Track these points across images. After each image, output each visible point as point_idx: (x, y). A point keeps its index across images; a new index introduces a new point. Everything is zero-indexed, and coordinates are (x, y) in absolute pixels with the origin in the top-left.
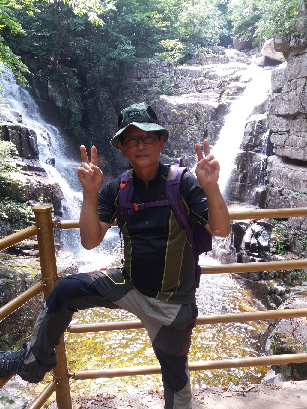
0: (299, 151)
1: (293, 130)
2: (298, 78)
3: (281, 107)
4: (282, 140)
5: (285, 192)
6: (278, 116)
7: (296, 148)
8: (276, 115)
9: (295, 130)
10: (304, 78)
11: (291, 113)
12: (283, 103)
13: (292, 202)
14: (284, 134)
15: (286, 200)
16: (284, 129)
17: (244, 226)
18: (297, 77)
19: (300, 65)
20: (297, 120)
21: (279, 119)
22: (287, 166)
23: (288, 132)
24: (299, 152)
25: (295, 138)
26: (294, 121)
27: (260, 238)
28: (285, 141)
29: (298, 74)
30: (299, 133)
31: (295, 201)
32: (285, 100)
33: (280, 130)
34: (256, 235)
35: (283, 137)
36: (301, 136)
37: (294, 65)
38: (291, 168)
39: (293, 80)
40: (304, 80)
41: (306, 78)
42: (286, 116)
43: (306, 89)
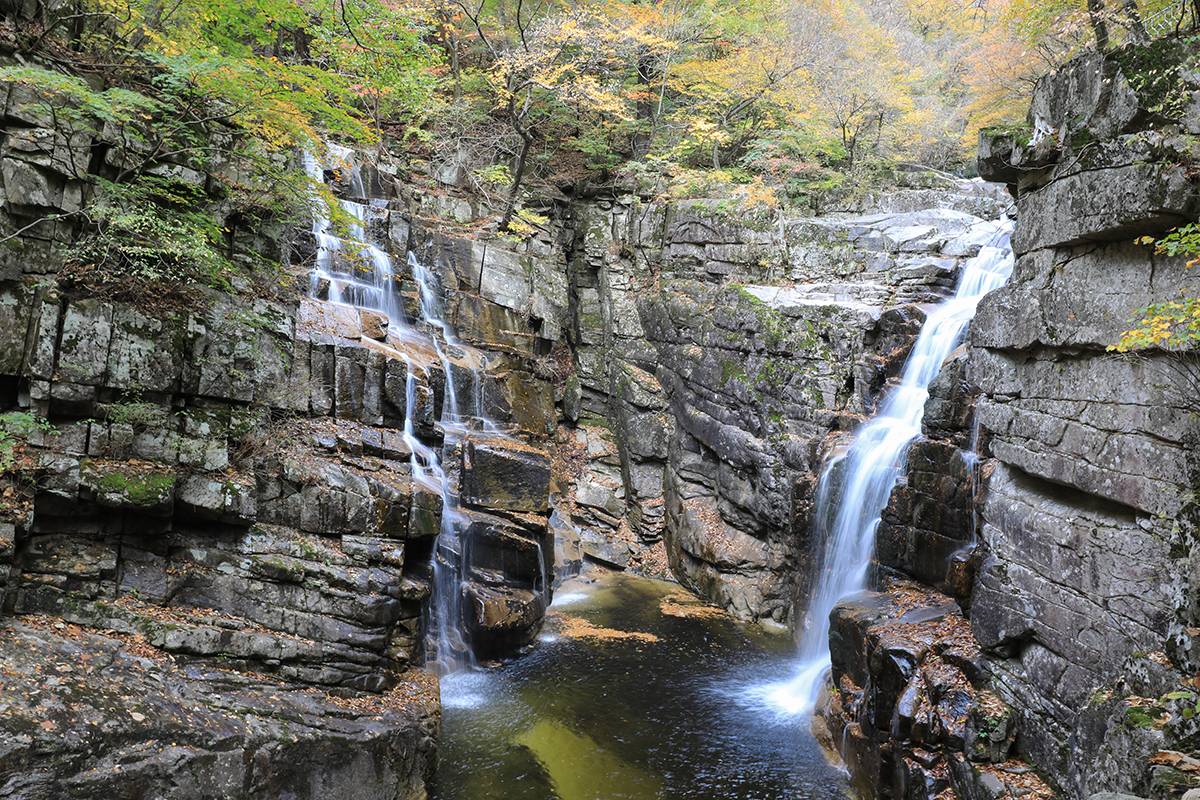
0: (1045, 455)
1: (1029, 394)
2: (1037, 250)
3: (998, 328)
4: (1003, 418)
5: (1014, 572)
6: (991, 350)
7: (1038, 444)
8: (987, 348)
9: (1034, 394)
10: (1050, 251)
11: (1020, 345)
12: (1002, 317)
13: (1031, 606)
14: (1007, 402)
15: (1017, 599)
16: (1008, 388)
17: (903, 663)
18: (1034, 248)
19: (1039, 216)
20: (1038, 366)
21: (994, 359)
22: (1022, 493)
23: (1017, 396)
24: (1044, 458)
25: (1035, 416)
26: (1030, 367)
27: (943, 708)
28: (1010, 423)
29: (1036, 239)
30: (1042, 403)
31: (1039, 607)
32: (1004, 308)
33: (997, 390)
34: (936, 695)
35: (1006, 410)
36: (1049, 411)
37: (1026, 213)
38: (1031, 502)
39: (1026, 253)
40: (1051, 254)
41: (1058, 248)
42: (1008, 352)
43: (1058, 280)
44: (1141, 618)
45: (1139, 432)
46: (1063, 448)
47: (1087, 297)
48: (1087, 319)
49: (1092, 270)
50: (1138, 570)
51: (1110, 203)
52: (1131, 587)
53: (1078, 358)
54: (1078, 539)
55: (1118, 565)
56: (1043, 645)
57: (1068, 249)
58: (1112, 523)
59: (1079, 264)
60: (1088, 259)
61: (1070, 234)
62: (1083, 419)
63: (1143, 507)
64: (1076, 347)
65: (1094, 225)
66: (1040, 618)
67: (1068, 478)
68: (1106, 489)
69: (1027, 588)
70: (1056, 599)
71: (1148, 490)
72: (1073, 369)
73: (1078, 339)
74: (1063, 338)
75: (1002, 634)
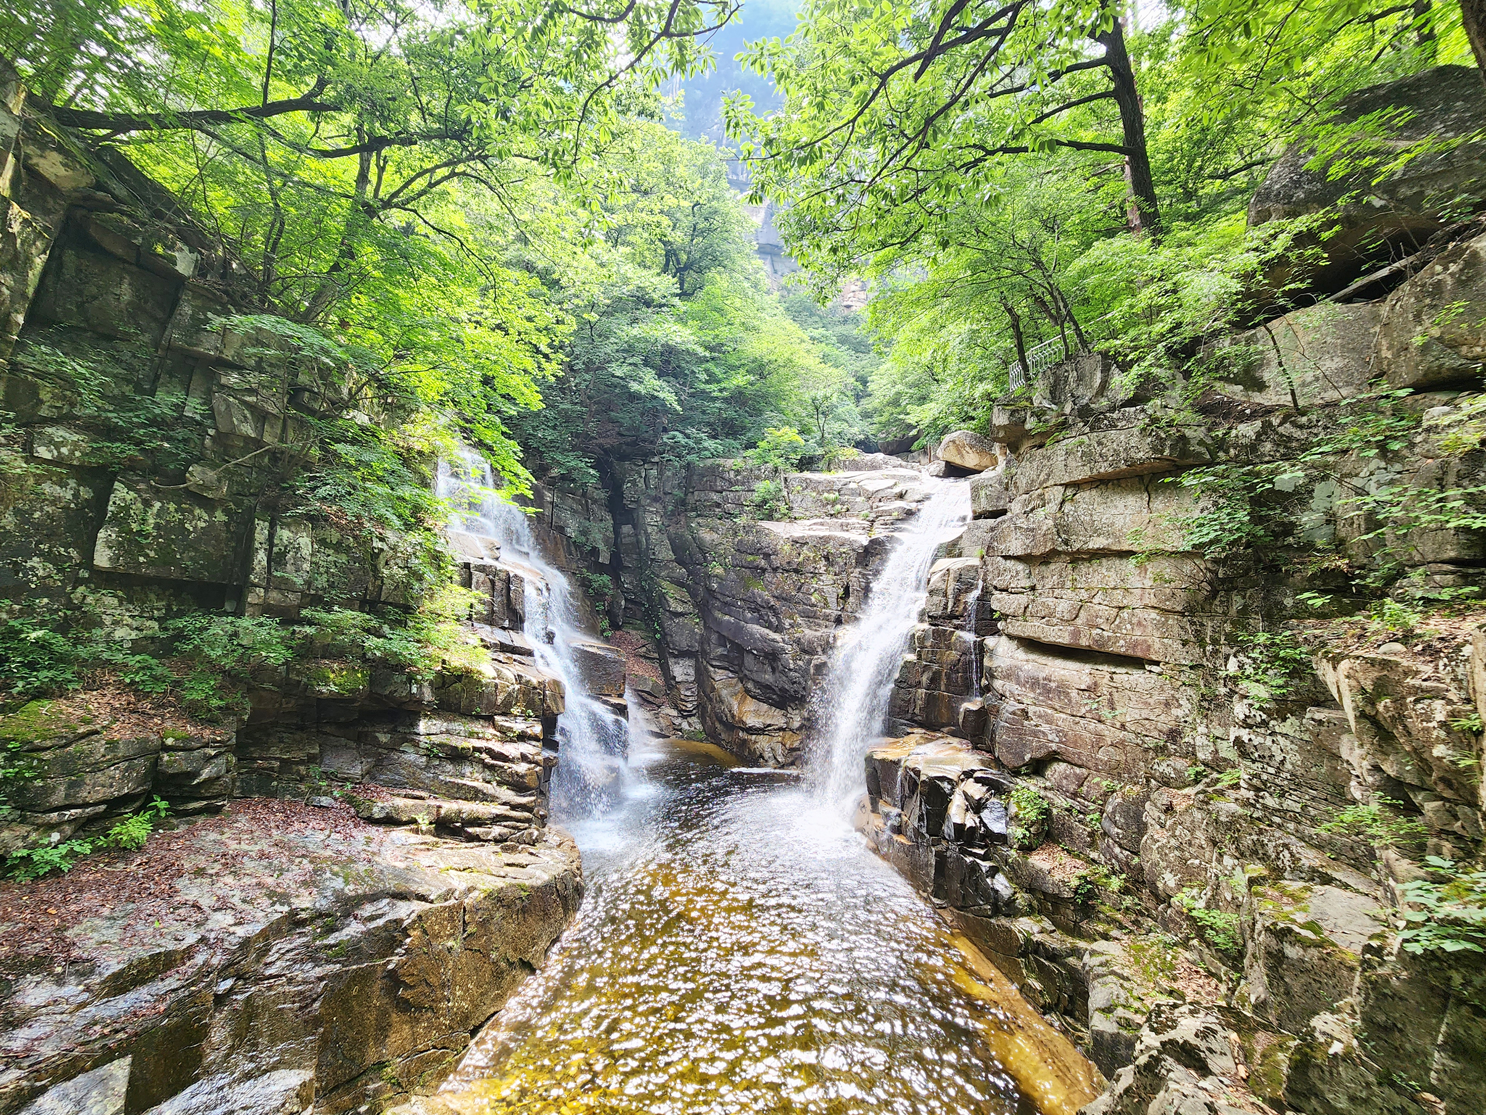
0: (1061, 628)
1: (1044, 586)
2: (1047, 487)
3: (1014, 542)
4: (1019, 604)
5: (1035, 712)
6: (1006, 558)
7: (1055, 621)
8: (1003, 556)
9: (1048, 586)
10: (1060, 487)
11: (1037, 552)
12: (1018, 534)
13: (1054, 734)
14: (1022, 593)
15: (1039, 731)
16: (1023, 583)
17: (946, 786)
18: (1045, 486)
19: (1048, 464)
20: (1052, 567)
21: (1010, 564)
22: (1032, 657)
23: (1033, 588)
24: (1060, 630)
25: (1051, 601)
26: (1043, 568)
27: (985, 814)
28: (1026, 608)
29: (1047, 480)
30: (1057, 592)
31: (1061, 734)
32: (1021, 528)
33: (1013, 585)
34: (977, 807)
35: (1023, 599)
36: (1064, 597)
38: (1043, 661)
40: (1061, 489)
41: (1066, 486)
42: (1025, 559)
43: (1067, 507)
44: (1155, 734)
45: (1145, 607)
46: (1079, 621)
47: (1095, 518)
48: (1097, 532)
49: (1099, 499)
50: (1151, 701)
51: (1116, 453)
52: (1145, 713)
53: (1089, 560)
54: (1095, 684)
55: (1134, 698)
56: (1064, 761)
57: (1077, 485)
58: (1124, 670)
59: (1085, 496)
60: (1094, 492)
61: (1079, 475)
62: (1095, 601)
63: (1154, 658)
64: (1088, 552)
65: (1104, 468)
66: (1061, 742)
67: (1084, 642)
68: (1120, 647)
69: (1047, 722)
70: (1077, 728)
71: (1157, 646)
72: (1083, 568)
73: (1091, 545)
74: (1077, 546)
75: (1027, 757)
